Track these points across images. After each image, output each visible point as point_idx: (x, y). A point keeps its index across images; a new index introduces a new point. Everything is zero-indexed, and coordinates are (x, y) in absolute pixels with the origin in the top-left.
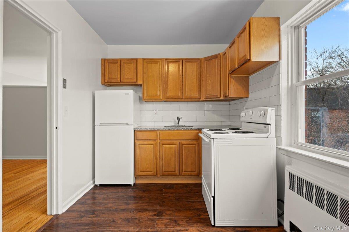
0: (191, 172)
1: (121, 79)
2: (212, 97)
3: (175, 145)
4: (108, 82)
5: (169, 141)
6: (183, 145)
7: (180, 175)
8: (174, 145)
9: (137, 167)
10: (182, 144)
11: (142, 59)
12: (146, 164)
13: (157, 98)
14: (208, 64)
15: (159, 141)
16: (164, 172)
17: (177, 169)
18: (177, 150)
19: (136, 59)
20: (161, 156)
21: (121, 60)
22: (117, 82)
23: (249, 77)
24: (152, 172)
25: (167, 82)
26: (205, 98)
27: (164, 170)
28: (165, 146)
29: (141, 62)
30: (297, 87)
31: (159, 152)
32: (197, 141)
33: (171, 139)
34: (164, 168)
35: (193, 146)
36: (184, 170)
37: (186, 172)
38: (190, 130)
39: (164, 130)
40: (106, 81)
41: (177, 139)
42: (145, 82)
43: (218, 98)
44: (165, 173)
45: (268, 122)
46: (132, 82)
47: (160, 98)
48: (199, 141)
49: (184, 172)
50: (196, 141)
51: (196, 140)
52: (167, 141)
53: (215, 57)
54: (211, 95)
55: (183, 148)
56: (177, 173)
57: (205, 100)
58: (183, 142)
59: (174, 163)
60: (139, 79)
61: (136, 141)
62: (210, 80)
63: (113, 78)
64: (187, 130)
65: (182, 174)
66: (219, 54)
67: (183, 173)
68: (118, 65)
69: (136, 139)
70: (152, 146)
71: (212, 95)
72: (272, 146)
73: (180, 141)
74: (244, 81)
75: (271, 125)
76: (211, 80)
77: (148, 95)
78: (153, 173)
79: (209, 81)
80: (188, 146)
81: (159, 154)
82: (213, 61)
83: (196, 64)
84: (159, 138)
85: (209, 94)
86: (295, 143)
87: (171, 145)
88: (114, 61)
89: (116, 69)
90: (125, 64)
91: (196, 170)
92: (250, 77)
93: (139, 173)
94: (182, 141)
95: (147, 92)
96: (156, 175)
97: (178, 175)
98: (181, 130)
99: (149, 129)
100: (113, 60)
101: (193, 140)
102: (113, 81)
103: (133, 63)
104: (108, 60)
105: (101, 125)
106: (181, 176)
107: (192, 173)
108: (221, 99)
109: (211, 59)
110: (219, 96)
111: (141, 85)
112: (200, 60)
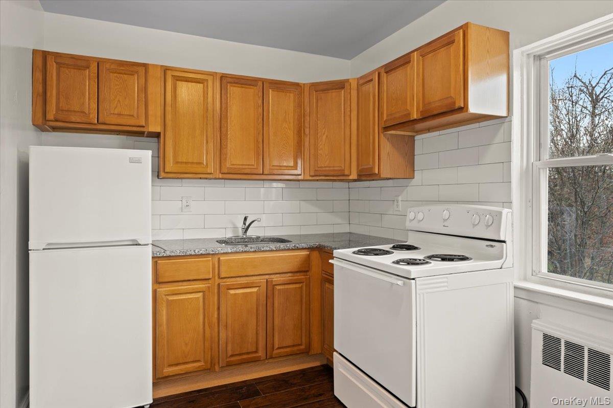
0: (294, 346)
1: (100, 115)
2: (332, 173)
3: (257, 288)
4: (56, 120)
5: (242, 279)
6: (276, 285)
7: (270, 357)
8: (253, 287)
9: (159, 354)
10: (274, 283)
11: (162, 66)
12: (186, 344)
13: (200, 170)
14: (321, 98)
15: (217, 281)
16: (232, 356)
17: (262, 344)
18: (263, 298)
19: (145, 66)
20: (225, 317)
21: (100, 62)
22: (88, 121)
23: (414, 136)
24: (199, 361)
25: (227, 132)
26: (312, 174)
27: (230, 353)
28: (232, 292)
29: (159, 74)
30: (539, 169)
31: (219, 308)
32: (305, 274)
33: (248, 274)
34: (229, 348)
35: (297, 286)
36: (276, 346)
37: (282, 348)
38: (292, 249)
39: (232, 253)
40: (50, 116)
41: (262, 273)
42: (169, 128)
43: (344, 175)
44: (232, 359)
45: (502, 239)
46: (133, 124)
47: (209, 171)
48: (308, 273)
49: (278, 348)
50: (303, 274)
51: (304, 272)
52: (238, 279)
53: (340, 85)
54: (327, 169)
55: (276, 293)
56: (261, 353)
57: (311, 178)
58: (276, 279)
59: (255, 332)
60: (151, 119)
61: (157, 286)
62: (325, 135)
63: (75, 111)
64: (285, 250)
65: (274, 356)
66: (347, 81)
67: (275, 352)
68: (89, 75)
69: (158, 280)
70: (200, 295)
71: (332, 169)
72: (508, 284)
73: (267, 277)
74: (407, 145)
75: (507, 242)
76: (327, 136)
77: (177, 163)
78: (202, 363)
79: (324, 137)
80: (286, 287)
81: (219, 314)
82: (333, 94)
83: (292, 95)
84: (216, 273)
85: (323, 166)
86: (534, 274)
87: (248, 287)
88: (79, 63)
89: (85, 85)
90: (112, 76)
91: (304, 341)
92: (416, 138)
93: (164, 371)
94: (272, 276)
95: (175, 156)
96: (208, 370)
97: (265, 358)
98: (272, 251)
99: (193, 253)
100: (72, 57)
101: (297, 272)
102: (73, 119)
103: (136, 75)
104: (57, 55)
105: (49, 248)
106: (271, 361)
107: (295, 349)
108: (351, 178)
109: (328, 90)
110: (347, 172)
111: (157, 135)
112: (301, 86)
